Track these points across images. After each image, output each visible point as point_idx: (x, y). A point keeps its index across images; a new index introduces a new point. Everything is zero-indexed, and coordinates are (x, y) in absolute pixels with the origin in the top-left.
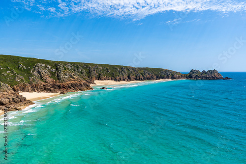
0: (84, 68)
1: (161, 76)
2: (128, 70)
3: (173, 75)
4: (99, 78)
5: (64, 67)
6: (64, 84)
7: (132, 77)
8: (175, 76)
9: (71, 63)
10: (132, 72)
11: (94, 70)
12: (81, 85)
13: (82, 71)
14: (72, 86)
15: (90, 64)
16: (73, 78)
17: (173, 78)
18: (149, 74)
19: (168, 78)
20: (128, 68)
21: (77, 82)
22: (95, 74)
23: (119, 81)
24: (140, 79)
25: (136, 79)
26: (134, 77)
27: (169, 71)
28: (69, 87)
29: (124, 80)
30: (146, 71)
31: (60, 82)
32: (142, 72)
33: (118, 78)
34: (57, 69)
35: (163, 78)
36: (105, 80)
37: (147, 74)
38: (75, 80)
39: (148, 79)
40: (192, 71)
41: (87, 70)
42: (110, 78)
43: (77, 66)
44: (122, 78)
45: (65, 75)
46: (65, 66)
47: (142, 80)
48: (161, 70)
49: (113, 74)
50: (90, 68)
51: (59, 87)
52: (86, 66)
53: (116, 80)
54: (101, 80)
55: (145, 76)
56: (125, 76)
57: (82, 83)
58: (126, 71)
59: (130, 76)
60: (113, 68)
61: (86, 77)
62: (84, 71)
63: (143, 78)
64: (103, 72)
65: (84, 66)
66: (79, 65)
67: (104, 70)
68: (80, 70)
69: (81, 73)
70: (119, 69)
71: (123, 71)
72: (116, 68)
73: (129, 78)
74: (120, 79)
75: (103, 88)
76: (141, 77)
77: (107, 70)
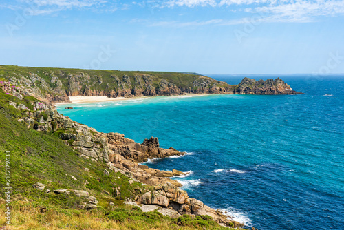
0: (60, 78)
1: (192, 88)
2: (134, 79)
3: (210, 87)
4: (83, 92)
7: (137, 90)
8: (214, 88)
9: (40, 71)
10: (139, 83)
11: (76, 81)
13: (56, 82)
15: (72, 71)
17: (210, 92)
18: (169, 86)
19: (203, 92)
20: (132, 75)
22: (75, 86)
23: (114, 97)
24: (151, 94)
25: (144, 94)
26: (142, 90)
29: (123, 95)
30: (166, 81)
32: (158, 83)
33: (113, 92)
35: (195, 91)
36: (93, 95)
37: (166, 87)
39: (166, 93)
40: (245, 80)
41: (65, 81)
42: (102, 93)
43: (50, 74)
44: (120, 92)
48: (194, 78)
49: (106, 86)
50: (69, 77)
53: (109, 96)
54: (86, 95)
55: (162, 90)
56: (130, 91)
58: (129, 81)
59: (135, 89)
60: (109, 77)
61: (63, 92)
62: (60, 83)
63: (155, 92)
64: (91, 84)
65: (61, 73)
66: (52, 73)
67: (92, 80)
68: (53, 81)
69: (54, 86)
70: (117, 79)
71: (124, 81)
72: (113, 76)
73: (133, 93)
74: (117, 95)
75: (68, 108)
76: (154, 90)
77: (98, 80)
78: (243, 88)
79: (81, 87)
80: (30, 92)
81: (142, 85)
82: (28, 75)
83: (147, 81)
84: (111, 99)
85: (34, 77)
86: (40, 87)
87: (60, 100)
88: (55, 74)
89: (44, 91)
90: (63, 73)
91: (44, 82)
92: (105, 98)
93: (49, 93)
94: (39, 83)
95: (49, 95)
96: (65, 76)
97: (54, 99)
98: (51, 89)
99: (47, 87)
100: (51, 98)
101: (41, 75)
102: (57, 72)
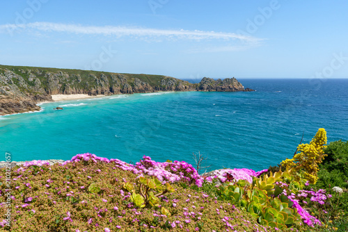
0: (38, 76)
1: (161, 86)
2: (111, 78)
3: (177, 85)
4: (63, 90)
7: (116, 89)
8: (180, 86)
9: (16, 69)
10: (116, 81)
11: (55, 80)
12: (19, 105)
13: (34, 80)
14: (3, 107)
15: (49, 70)
17: (177, 89)
18: (142, 84)
19: (171, 89)
20: (109, 75)
21: (13, 101)
22: (55, 84)
23: (94, 95)
24: (128, 92)
25: (122, 92)
26: (119, 88)
27: (172, 79)
29: (102, 93)
30: (139, 80)
32: (132, 82)
33: (93, 90)
35: (164, 89)
36: (73, 93)
37: (140, 85)
38: (8, 98)
39: (141, 91)
40: (205, 80)
41: (43, 80)
42: (81, 91)
43: (27, 72)
44: (99, 90)
47: (130, 93)
48: (161, 78)
49: (86, 84)
50: (48, 76)
53: (90, 94)
54: (66, 93)
55: (137, 88)
56: (108, 90)
57: (21, 102)
58: (107, 79)
59: (114, 87)
60: (87, 76)
61: (42, 90)
62: (38, 81)
63: (132, 90)
64: (70, 82)
65: (38, 72)
66: (30, 71)
67: (71, 79)
68: (31, 79)
69: (32, 84)
70: (96, 77)
71: (102, 79)
72: (91, 75)
73: (111, 90)
74: (97, 93)
75: (57, 108)
76: (130, 88)
77: (77, 78)
78: (205, 86)
79: (61, 85)
80: (7, 90)
81: (119, 83)
82: (3, 72)
83: (122, 80)
84: (92, 96)
85: (11, 75)
86: (18, 85)
87: (41, 99)
88: (32, 72)
89: (23, 89)
90: (41, 71)
91: (22, 79)
92: (87, 96)
93: (28, 91)
94: (17, 81)
95: (28, 94)
96: (43, 74)
97: (36, 98)
98: (31, 87)
99: (26, 85)
100: (32, 96)
101: (18, 73)
102: (34, 70)
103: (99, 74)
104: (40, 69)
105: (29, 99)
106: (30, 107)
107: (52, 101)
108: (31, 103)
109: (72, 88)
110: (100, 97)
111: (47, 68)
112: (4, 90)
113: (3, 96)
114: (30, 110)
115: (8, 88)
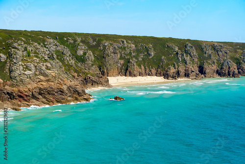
0: (91, 47)
2: (202, 49)
4: (126, 71)
5: (26, 49)
6: (22, 88)
7: (209, 68)
9: (61, 37)
10: (210, 56)
11: (115, 53)
12: (62, 92)
13: (85, 54)
14: (40, 94)
15: (107, 37)
16: (45, 75)
20: (198, 45)
21: (54, 85)
22: (114, 60)
23: (174, 77)
24: (230, 74)
25: (220, 74)
26: (215, 67)
28: (34, 97)
29: (187, 75)
31: (12, 85)
32: (238, 56)
33: (172, 70)
34: (10, 56)
36: (140, 74)
38: (48, 81)
41: (97, 53)
42: (154, 71)
44: (182, 70)
45: (27, 68)
46: (29, 49)
47: (234, 76)
49: (161, 60)
50: (105, 47)
51: (11, 96)
52: (96, 42)
53: (166, 76)
54: (131, 75)
56: (196, 69)
57: (65, 88)
58: (194, 52)
59: (206, 66)
60: (164, 47)
61: (95, 70)
62: (90, 55)
63: (236, 71)
64: (137, 58)
65: (91, 41)
66: (79, 40)
67: (138, 51)
68: (80, 53)
69: (82, 59)
70: (177, 49)
71: (187, 52)
72: (170, 45)
73: (202, 71)
74: (178, 74)
75: (116, 98)
76: (234, 67)
77: (147, 50)
79: (122, 62)
80: (47, 68)
81: (214, 58)
82: (44, 41)
83: (220, 53)
85: (53, 46)
86: (62, 61)
87: (94, 83)
88: (82, 41)
89: (68, 67)
90: (94, 40)
91: (67, 52)
92: (161, 79)
93: (76, 71)
94: (60, 55)
95: (76, 74)
96: (98, 44)
97: (86, 81)
98: (79, 65)
99: (73, 62)
100: (80, 79)
101: (63, 42)
102: (86, 38)
103: (183, 44)
104: (94, 37)
105: (75, 83)
106: (78, 94)
107: (109, 86)
108: (79, 88)
109: (140, 66)
110: (182, 81)
111: (104, 35)
112: (44, 68)
113: (42, 77)
114: (77, 99)
115: (49, 65)
